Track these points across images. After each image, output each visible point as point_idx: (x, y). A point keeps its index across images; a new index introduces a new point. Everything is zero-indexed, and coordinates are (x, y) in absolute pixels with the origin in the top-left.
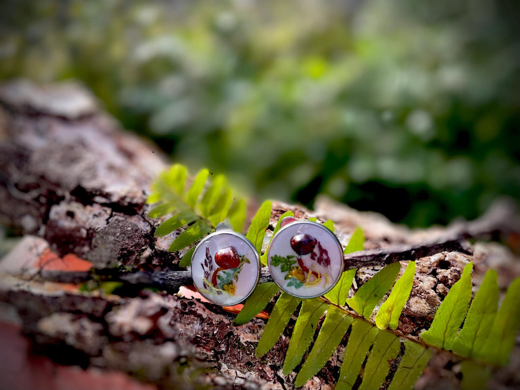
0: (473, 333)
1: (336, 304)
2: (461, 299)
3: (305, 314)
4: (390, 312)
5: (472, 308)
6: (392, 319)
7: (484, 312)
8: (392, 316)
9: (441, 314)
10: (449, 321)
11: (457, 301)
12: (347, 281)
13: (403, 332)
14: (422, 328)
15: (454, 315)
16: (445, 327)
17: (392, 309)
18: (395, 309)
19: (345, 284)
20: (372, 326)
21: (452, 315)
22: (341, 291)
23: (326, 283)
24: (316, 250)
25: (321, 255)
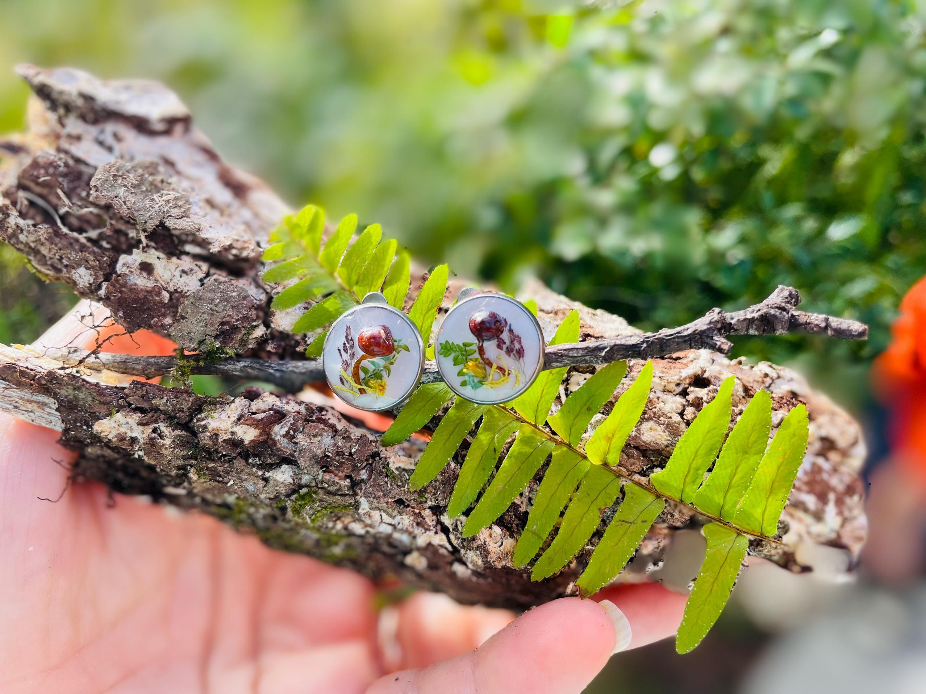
0: (727, 481)
1: (533, 423)
2: (714, 429)
3: (486, 433)
4: (609, 439)
5: (729, 444)
6: (612, 451)
7: (745, 452)
8: (611, 446)
9: (683, 449)
10: (693, 460)
11: (708, 432)
12: (551, 389)
13: (627, 469)
14: (657, 466)
15: (701, 452)
16: (687, 469)
17: (613, 435)
18: (617, 435)
19: (547, 393)
20: (581, 459)
21: (699, 452)
22: (540, 403)
23: (516, 383)
24: (505, 336)
25: (512, 342)
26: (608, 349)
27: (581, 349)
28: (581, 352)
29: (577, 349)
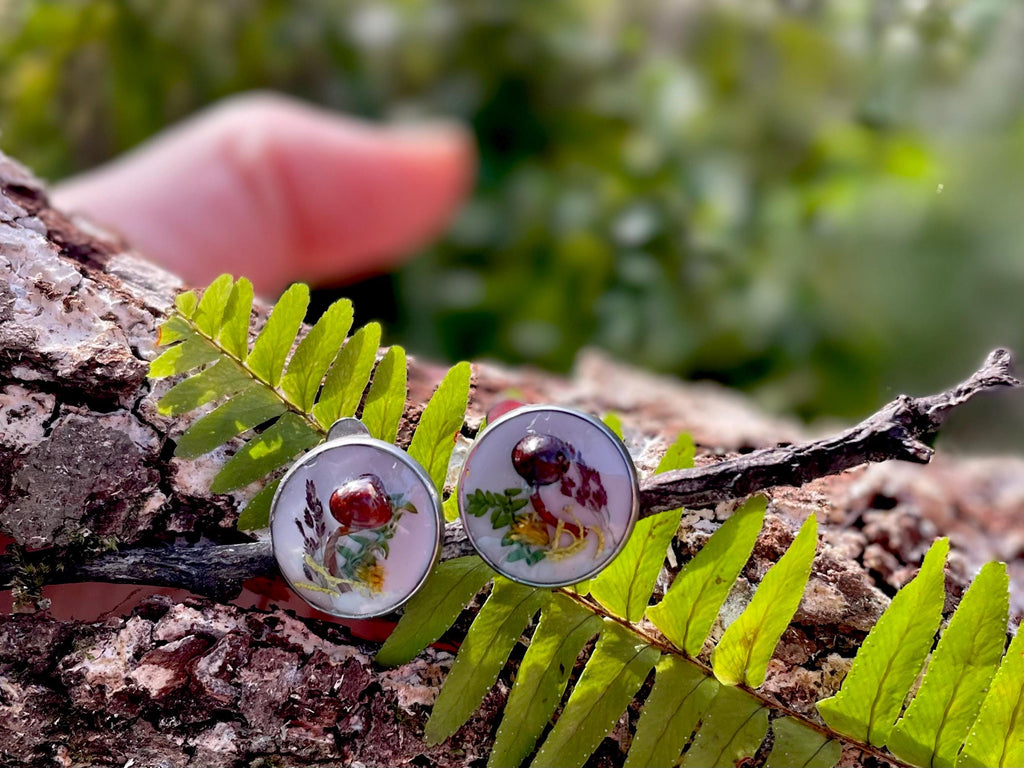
0: (940, 711)
1: (623, 619)
2: (918, 624)
3: (547, 640)
4: (748, 644)
5: (941, 650)
6: (753, 663)
7: (969, 663)
8: (753, 655)
9: (869, 658)
10: (886, 675)
11: (908, 630)
12: (650, 562)
14: (831, 652)
15: (898, 662)
16: (876, 692)
17: (755, 637)
18: (762, 637)
19: (644, 570)
20: (703, 676)
21: (894, 663)
22: (634, 586)
23: (598, 547)
24: (573, 473)
25: (585, 482)
26: (739, 475)
27: (696, 479)
28: (696, 485)
29: (690, 480)
